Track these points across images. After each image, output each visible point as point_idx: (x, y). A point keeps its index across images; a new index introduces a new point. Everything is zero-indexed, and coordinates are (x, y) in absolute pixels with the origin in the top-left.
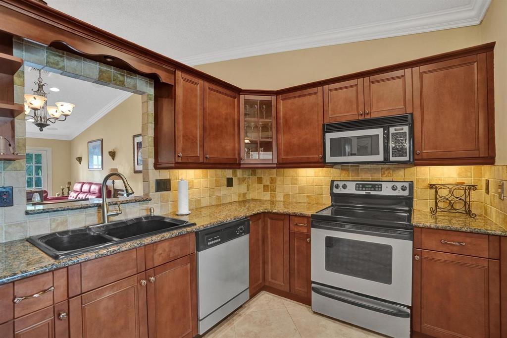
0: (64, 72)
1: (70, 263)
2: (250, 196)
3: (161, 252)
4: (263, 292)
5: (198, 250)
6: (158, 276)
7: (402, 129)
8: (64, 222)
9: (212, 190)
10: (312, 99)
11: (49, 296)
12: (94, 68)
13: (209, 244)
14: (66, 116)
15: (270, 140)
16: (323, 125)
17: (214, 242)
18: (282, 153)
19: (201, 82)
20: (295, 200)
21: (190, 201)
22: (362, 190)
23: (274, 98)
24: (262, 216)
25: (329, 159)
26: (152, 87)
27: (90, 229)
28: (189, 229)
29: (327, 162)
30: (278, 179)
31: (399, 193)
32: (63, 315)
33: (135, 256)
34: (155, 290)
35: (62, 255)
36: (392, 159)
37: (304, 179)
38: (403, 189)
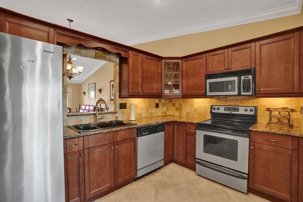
0: (81, 55)
1: (84, 135)
2: (168, 113)
3: (120, 135)
4: (172, 163)
5: (137, 136)
6: (119, 146)
7: (248, 77)
8: (81, 121)
9: (147, 109)
10: (200, 60)
11: (77, 146)
12: (93, 52)
13: (143, 134)
14: (80, 72)
15: (178, 83)
16: (206, 75)
17: (146, 133)
18: (184, 90)
19: (141, 55)
21: (136, 115)
22: (228, 111)
23: (180, 61)
24: (172, 123)
25: (208, 94)
26: (118, 59)
27: (91, 124)
28: (133, 126)
29: (207, 95)
30: (183, 104)
31: (249, 113)
32: (82, 155)
33: (109, 136)
34: (118, 152)
35: (82, 132)
36: (242, 94)
37: (197, 104)
38: (251, 111)
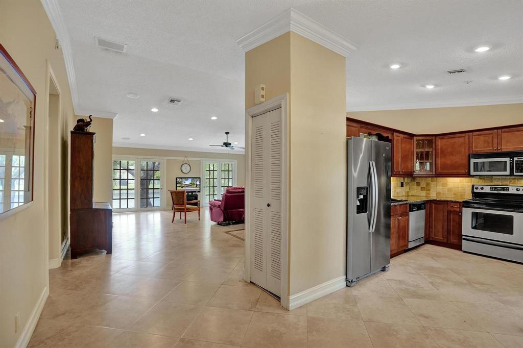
2: (411, 193)
5: (410, 211)
10: (461, 139)
13: (413, 210)
16: (469, 154)
18: (439, 168)
20: (444, 196)
22: (495, 190)
23: (434, 138)
25: (472, 173)
26: (377, 138)
30: (432, 183)
31: (521, 192)
36: (515, 174)
37: (452, 184)
